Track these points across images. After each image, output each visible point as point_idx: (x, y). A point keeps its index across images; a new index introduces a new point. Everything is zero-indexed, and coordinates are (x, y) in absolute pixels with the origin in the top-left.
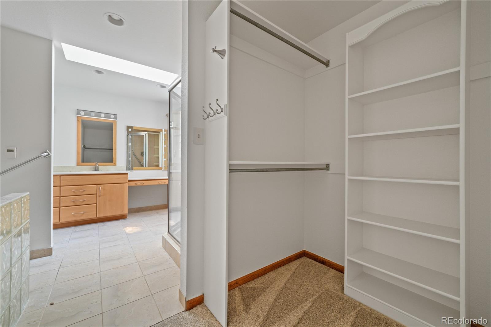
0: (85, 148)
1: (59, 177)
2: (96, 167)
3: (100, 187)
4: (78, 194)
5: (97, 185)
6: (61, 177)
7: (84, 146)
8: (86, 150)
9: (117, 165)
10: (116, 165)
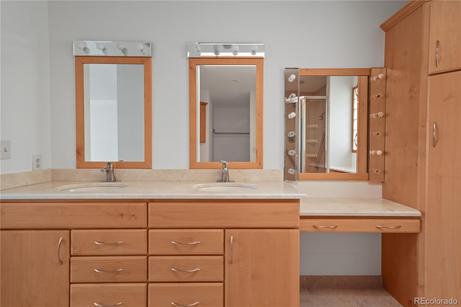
0: (215, 133)
1: (145, 204)
2: (223, 173)
3: (232, 235)
4: (184, 251)
5: (224, 229)
6: (150, 204)
7: (214, 131)
8: (216, 135)
9: (264, 168)
10: (262, 168)
